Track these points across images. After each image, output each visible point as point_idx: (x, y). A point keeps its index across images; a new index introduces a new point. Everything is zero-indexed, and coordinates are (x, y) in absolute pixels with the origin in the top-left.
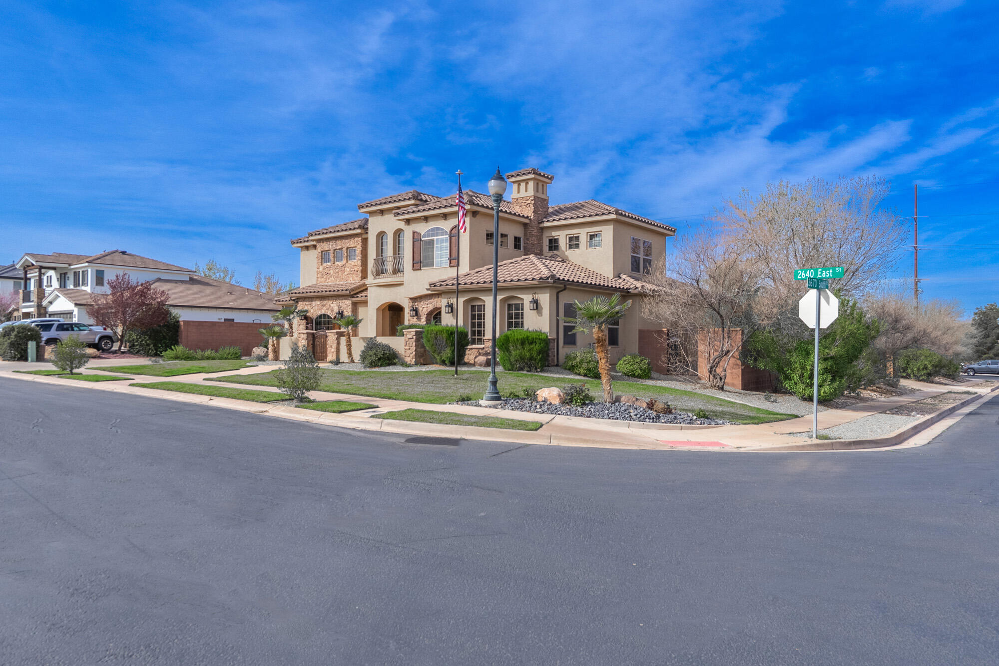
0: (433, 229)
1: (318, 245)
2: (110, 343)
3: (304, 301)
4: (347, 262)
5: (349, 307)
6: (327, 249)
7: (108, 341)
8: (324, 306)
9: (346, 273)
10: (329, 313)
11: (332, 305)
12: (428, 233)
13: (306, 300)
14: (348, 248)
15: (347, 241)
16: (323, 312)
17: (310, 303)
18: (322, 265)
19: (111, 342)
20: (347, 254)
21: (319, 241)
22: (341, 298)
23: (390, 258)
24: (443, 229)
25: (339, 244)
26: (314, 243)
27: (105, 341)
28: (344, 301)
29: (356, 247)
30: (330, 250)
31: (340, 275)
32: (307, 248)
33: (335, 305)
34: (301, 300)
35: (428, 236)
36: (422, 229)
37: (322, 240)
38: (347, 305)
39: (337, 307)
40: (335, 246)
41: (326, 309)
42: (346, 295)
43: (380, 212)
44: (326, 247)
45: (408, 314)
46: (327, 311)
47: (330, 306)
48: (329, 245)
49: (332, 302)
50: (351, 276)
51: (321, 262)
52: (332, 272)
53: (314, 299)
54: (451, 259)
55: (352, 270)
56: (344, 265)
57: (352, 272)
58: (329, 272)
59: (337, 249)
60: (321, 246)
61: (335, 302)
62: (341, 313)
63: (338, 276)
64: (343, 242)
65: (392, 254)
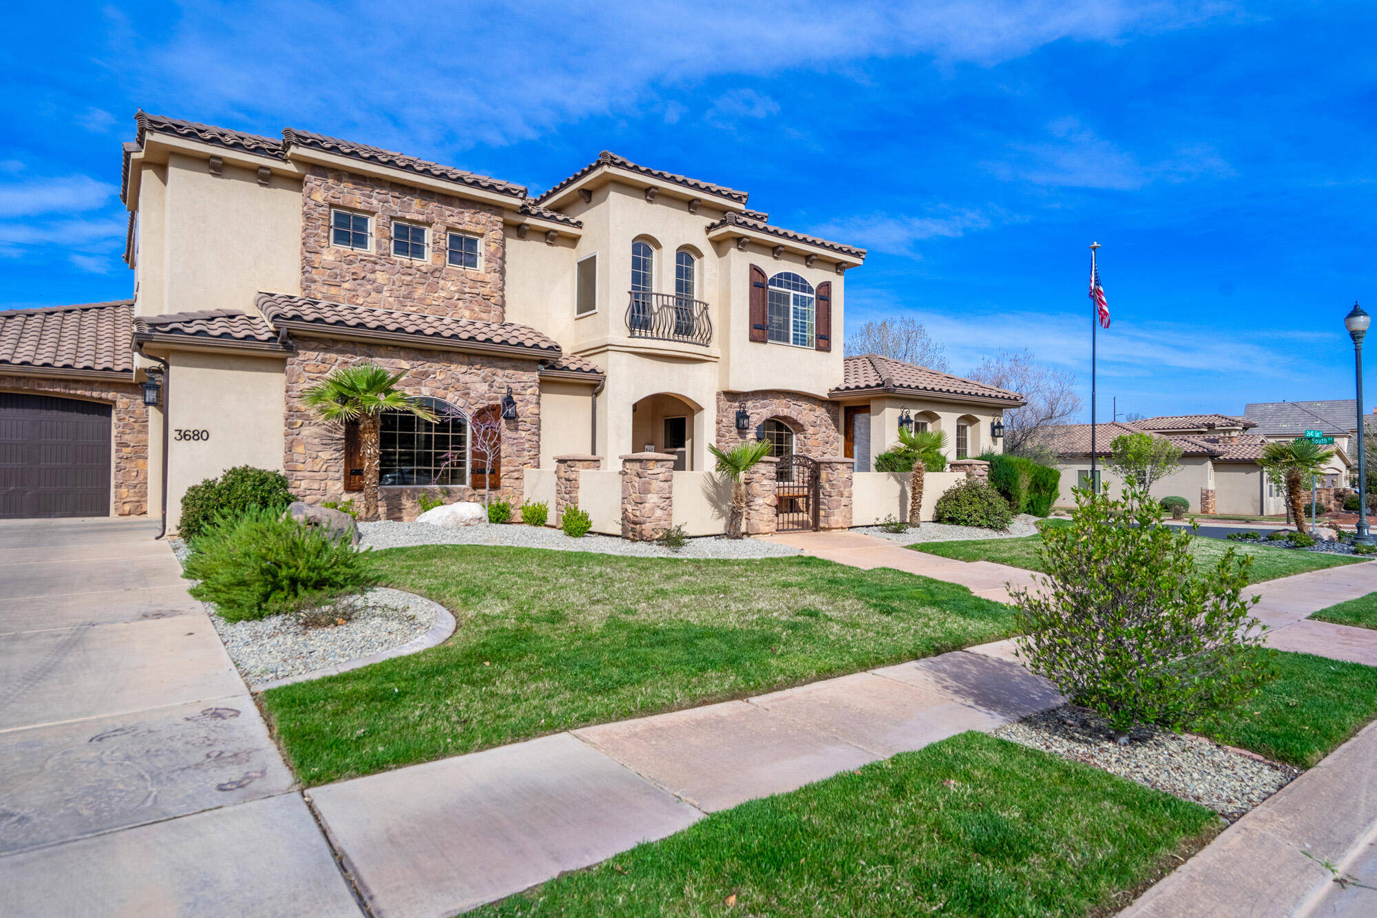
0: (788, 275)
1: (312, 180)
3: (326, 350)
4: (444, 264)
5: (530, 391)
6: (359, 206)
8: (425, 374)
9: (443, 294)
11: (467, 378)
12: (779, 280)
13: (340, 346)
14: (446, 228)
20: (445, 243)
21: (318, 168)
23: (671, 299)
24: (805, 281)
25: (415, 210)
26: (291, 167)
28: (511, 372)
29: (482, 235)
30: (373, 214)
31: (420, 291)
32: (218, 167)
33: (476, 379)
34: (314, 344)
35: (780, 285)
36: (772, 267)
37: (339, 173)
38: (522, 384)
39: (485, 387)
40: (395, 207)
41: (435, 385)
42: (523, 360)
43: (650, 194)
44: (354, 197)
45: (718, 423)
46: (441, 392)
47: (458, 380)
48: (370, 197)
49: (464, 368)
50: (466, 308)
51: (328, 237)
52: (380, 277)
53: (382, 351)
54: (819, 337)
55: (467, 290)
56: (436, 270)
57: (467, 296)
58: (369, 276)
59: (403, 219)
60: (328, 189)
61: (479, 372)
62: (509, 401)
63: (408, 296)
64: (431, 206)
65: (673, 293)
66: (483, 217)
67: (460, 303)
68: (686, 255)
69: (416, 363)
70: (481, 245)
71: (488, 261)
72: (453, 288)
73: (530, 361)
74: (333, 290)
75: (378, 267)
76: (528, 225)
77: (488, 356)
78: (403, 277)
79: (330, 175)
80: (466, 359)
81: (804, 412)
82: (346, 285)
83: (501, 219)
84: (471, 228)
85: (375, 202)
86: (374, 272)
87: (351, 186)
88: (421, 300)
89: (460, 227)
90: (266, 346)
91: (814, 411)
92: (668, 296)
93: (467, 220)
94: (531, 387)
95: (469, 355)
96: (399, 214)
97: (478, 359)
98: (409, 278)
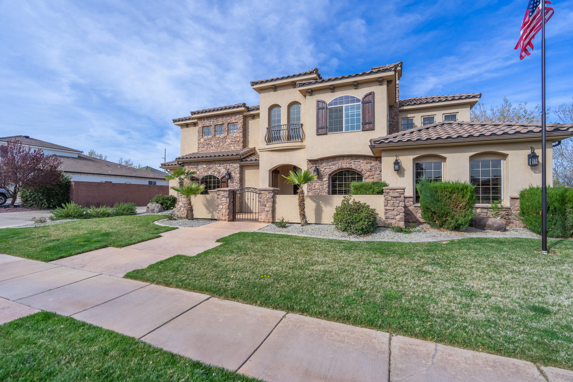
0: (341, 98)
1: (199, 122)
3: (189, 165)
4: (228, 134)
5: (237, 170)
6: (208, 125)
8: (210, 168)
9: (227, 143)
10: (216, 174)
11: (219, 168)
12: (335, 102)
13: (192, 164)
14: (228, 124)
15: (228, 118)
16: (210, 173)
17: (196, 166)
18: (203, 137)
20: (228, 128)
21: (200, 119)
22: (228, 162)
23: (285, 126)
24: (354, 97)
25: (220, 121)
26: (196, 121)
28: (231, 164)
29: (237, 122)
30: (211, 126)
31: (221, 144)
32: (187, 125)
33: (222, 167)
35: (336, 104)
36: (328, 98)
37: (203, 118)
38: (234, 168)
39: (224, 170)
40: (216, 122)
41: (212, 171)
42: (235, 160)
44: (207, 123)
46: (213, 173)
47: (217, 169)
48: (210, 122)
49: (219, 165)
50: (233, 146)
51: (202, 135)
52: (212, 143)
54: (364, 124)
55: (233, 140)
56: (225, 137)
57: (233, 142)
58: (210, 143)
59: (218, 125)
60: (202, 123)
61: (222, 165)
62: (229, 174)
63: (219, 146)
64: (224, 118)
65: (286, 123)
66: (237, 117)
69: (208, 165)
70: (238, 126)
71: (239, 130)
72: (229, 141)
75: (212, 140)
77: (225, 160)
78: (217, 141)
81: (362, 165)
82: (205, 147)
84: (234, 121)
87: (207, 120)
88: (222, 147)
89: (231, 122)
91: (371, 163)
93: (233, 119)
98: (219, 141)
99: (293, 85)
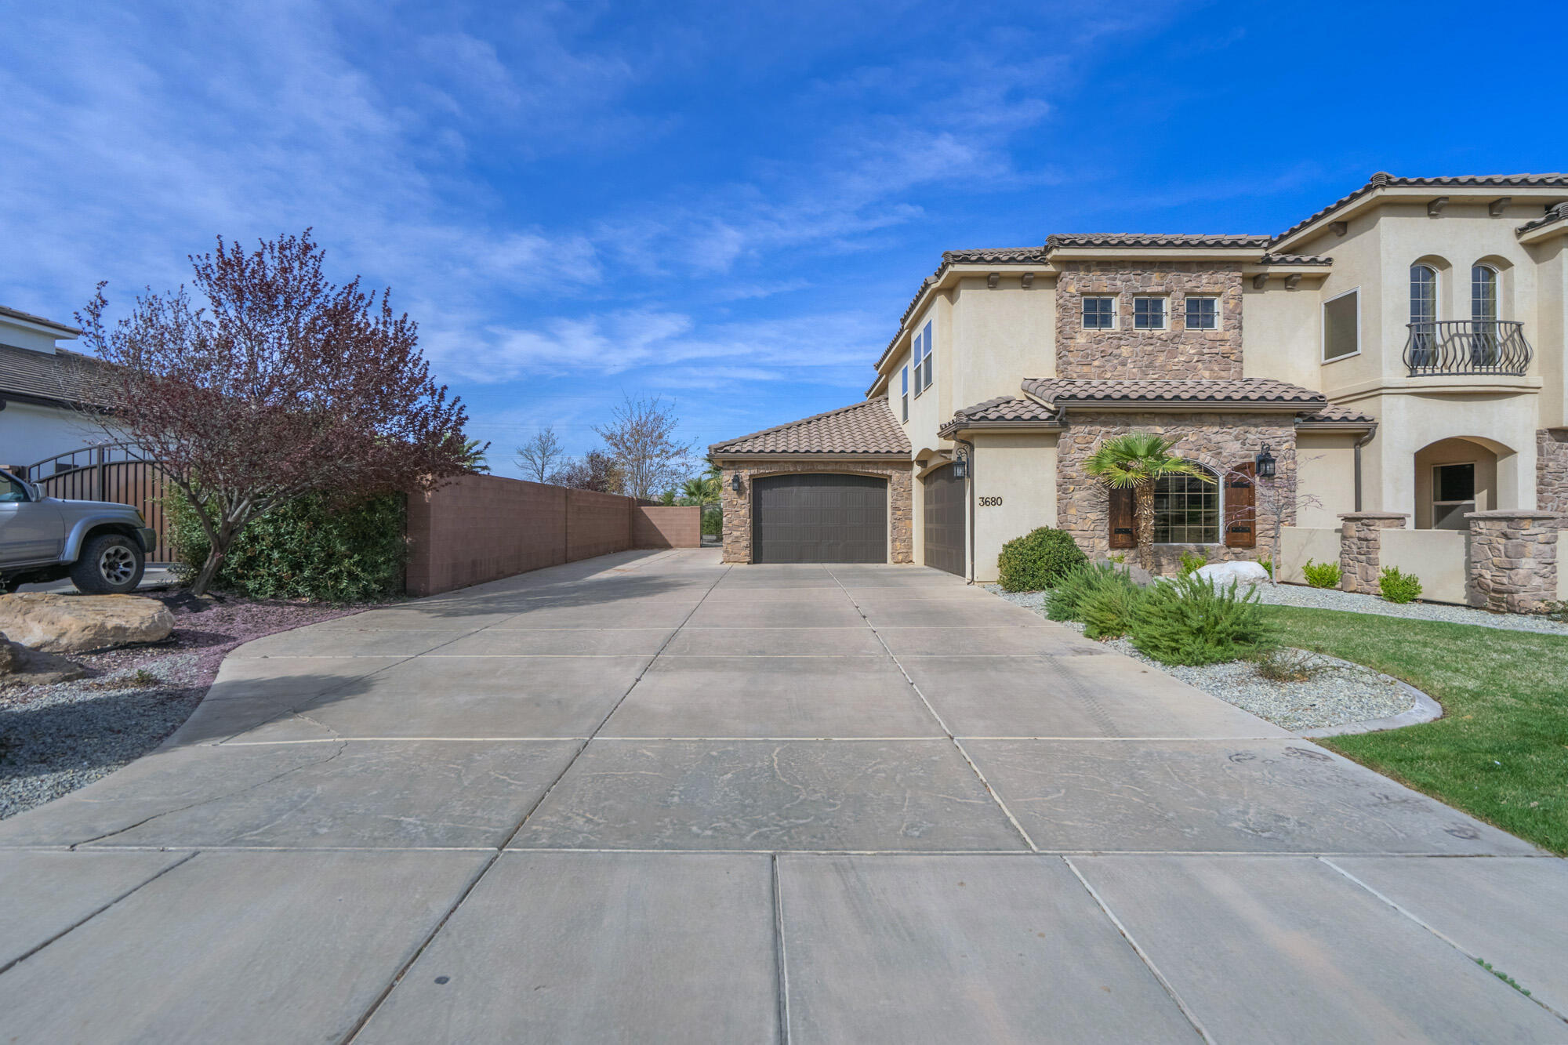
1: (1067, 276)
2: (132, 558)
3: (1092, 423)
4: (1182, 330)
5: (1286, 445)
6: (1105, 290)
7: (123, 550)
8: (1178, 438)
9: (1183, 358)
11: (1219, 438)
13: (1103, 418)
14: (1187, 294)
15: (1182, 276)
18: (1081, 330)
19: (136, 554)
21: (1071, 264)
23: (1463, 325)
25: (1154, 282)
26: (1050, 268)
27: (111, 550)
28: (1265, 428)
29: (1219, 294)
30: (1117, 294)
31: (1161, 359)
32: (992, 281)
33: (1227, 437)
34: (1082, 419)
37: (1087, 264)
38: (1277, 440)
39: (1237, 445)
40: (1138, 284)
41: (1188, 446)
43: (1433, 207)
44: (1100, 282)
45: (1539, 468)
46: (1194, 453)
47: (1210, 441)
48: (1115, 279)
49: (1216, 429)
50: (1206, 369)
51: (1080, 323)
52: (1125, 351)
53: (1139, 418)
55: (1205, 351)
56: (1176, 336)
57: (1206, 357)
58: (1116, 352)
59: (1144, 293)
60: (1080, 281)
61: (1231, 431)
62: (1266, 458)
63: (1150, 365)
64: (1170, 276)
65: (1469, 317)
66: (1221, 276)
67: (1200, 365)
68: (1486, 269)
69: (1169, 428)
70: (1218, 305)
71: (1227, 318)
72: (1192, 352)
73: (1286, 415)
74: (1086, 369)
75: (1122, 342)
76: (1268, 274)
77: (1240, 414)
78: (1146, 348)
79: (1081, 267)
80: (1218, 420)
82: (1096, 363)
83: (1240, 274)
84: (1209, 289)
85: (1118, 283)
86: (1119, 347)
87: (1099, 273)
88: (1162, 367)
89: (1198, 290)
90: (1046, 424)
92: (1465, 322)
93: (1204, 282)
94: (1287, 441)
95: (1220, 415)
96: (1141, 289)
97: (1230, 419)
98: (1150, 348)
99: (1495, 208)
